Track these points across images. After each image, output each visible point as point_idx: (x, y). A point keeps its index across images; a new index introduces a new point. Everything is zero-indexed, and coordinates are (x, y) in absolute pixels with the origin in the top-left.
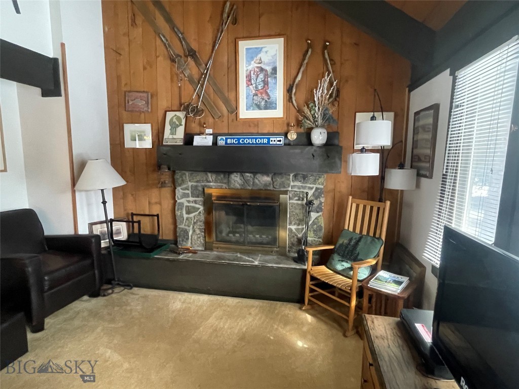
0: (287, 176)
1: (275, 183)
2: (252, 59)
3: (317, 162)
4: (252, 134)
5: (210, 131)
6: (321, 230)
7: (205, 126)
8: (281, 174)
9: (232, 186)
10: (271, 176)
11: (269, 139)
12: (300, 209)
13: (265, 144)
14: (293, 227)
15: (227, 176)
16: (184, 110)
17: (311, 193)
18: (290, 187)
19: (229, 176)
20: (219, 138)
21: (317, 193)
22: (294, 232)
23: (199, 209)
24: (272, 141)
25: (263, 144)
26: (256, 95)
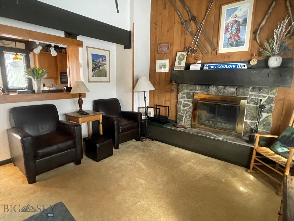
0: (247, 88)
1: (238, 93)
3: (271, 79)
4: (226, 62)
5: (200, 62)
6: (269, 125)
7: (197, 59)
8: (243, 86)
9: (210, 93)
10: (235, 88)
11: (236, 65)
12: (255, 110)
13: (234, 68)
14: (248, 121)
15: (207, 87)
16: (186, 51)
17: (264, 100)
18: (249, 95)
19: (209, 87)
20: (205, 65)
21: (269, 101)
22: (249, 124)
23: (190, 105)
24: (239, 66)
25: (233, 68)
26: (231, 38)
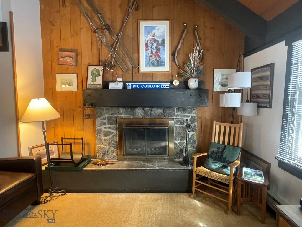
0: (173, 109)
1: (166, 114)
2: (149, 33)
3: (193, 100)
4: (149, 82)
5: (120, 80)
6: (195, 143)
7: (117, 76)
8: (169, 107)
9: (136, 117)
10: (162, 109)
12: (182, 130)
13: (158, 88)
14: (177, 142)
16: (101, 65)
17: (189, 119)
18: (175, 116)
19: (134, 110)
20: (127, 84)
21: (192, 120)
22: (178, 145)
24: (162, 86)
25: (157, 88)
26: (151, 56)
